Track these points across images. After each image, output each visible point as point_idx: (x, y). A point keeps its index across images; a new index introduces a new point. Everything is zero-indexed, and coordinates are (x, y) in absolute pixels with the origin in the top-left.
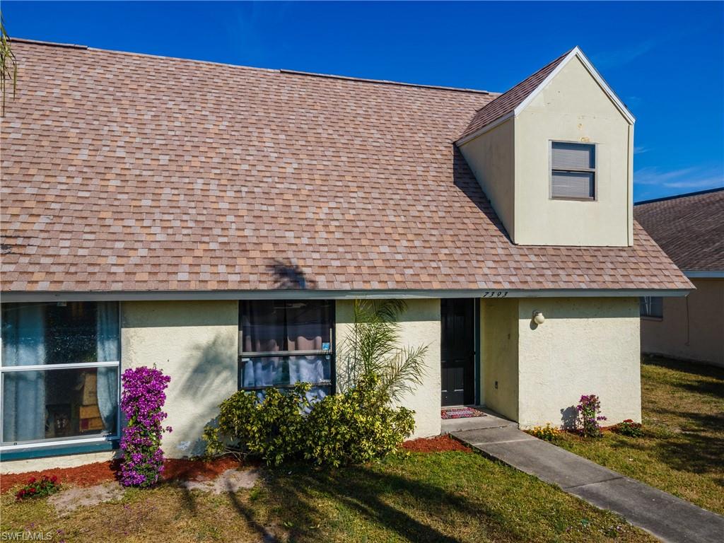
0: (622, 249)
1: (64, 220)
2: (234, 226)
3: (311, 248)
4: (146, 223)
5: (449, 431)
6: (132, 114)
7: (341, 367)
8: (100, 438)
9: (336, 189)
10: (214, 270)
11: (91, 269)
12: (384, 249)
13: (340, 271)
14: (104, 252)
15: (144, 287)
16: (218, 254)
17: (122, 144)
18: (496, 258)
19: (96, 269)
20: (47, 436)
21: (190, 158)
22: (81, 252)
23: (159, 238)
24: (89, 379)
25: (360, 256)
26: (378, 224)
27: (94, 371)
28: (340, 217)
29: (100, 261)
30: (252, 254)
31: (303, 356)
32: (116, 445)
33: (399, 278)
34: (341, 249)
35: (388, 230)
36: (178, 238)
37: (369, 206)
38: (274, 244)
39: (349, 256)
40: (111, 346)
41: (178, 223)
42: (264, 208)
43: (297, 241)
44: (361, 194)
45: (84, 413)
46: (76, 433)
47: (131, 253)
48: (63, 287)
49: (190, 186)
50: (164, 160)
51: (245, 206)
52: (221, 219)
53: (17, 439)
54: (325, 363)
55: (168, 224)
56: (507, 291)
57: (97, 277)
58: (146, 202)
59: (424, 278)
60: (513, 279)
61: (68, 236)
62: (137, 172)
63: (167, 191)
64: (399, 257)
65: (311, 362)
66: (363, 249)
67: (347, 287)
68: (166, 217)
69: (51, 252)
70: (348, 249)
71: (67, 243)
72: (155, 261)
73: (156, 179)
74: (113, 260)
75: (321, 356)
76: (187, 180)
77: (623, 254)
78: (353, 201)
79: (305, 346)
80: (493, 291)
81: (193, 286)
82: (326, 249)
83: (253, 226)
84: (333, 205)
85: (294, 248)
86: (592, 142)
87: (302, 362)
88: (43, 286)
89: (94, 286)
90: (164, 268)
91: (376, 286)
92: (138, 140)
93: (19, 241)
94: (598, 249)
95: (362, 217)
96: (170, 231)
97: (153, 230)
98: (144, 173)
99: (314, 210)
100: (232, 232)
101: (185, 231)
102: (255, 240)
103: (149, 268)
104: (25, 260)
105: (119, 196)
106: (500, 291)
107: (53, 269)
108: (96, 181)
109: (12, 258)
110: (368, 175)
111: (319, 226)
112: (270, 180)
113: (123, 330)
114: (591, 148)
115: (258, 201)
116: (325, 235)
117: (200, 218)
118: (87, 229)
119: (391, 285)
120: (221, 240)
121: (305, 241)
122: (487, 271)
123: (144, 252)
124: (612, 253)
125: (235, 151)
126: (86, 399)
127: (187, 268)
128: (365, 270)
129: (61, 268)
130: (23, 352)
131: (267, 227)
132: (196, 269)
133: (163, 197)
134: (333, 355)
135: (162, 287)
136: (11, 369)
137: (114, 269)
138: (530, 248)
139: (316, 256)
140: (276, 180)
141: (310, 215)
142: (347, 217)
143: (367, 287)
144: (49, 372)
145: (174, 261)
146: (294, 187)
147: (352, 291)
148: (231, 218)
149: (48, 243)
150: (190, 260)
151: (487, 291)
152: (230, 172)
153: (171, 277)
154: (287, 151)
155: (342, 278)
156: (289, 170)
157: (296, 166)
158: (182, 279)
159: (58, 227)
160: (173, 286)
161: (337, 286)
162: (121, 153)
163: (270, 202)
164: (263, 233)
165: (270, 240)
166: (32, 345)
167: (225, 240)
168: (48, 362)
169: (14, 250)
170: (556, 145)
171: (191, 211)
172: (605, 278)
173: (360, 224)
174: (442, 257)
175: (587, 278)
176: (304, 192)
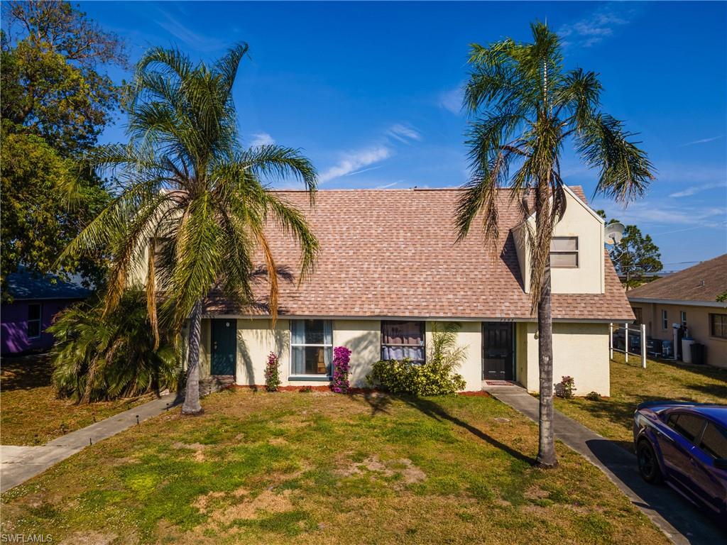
0: (596, 295)
1: (312, 285)
2: (380, 286)
3: (414, 296)
4: (343, 286)
5: (485, 389)
6: (338, 229)
7: (428, 353)
8: (325, 376)
9: (432, 264)
10: (369, 307)
11: (322, 306)
12: (451, 296)
13: (426, 307)
14: (327, 299)
15: (342, 314)
16: (372, 299)
17: (333, 246)
18: (512, 301)
19: (324, 306)
20: (307, 373)
21: (363, 251)
22: (319, 299)
23: (347, 292)
24: (321, 351)
25: (437, 300)
26: (450, 283)
27: (322, 348)
28: (431, 279)
29: (326, 303)
30: (386, 300)
31: (411, 347)
32: (331, 379)
33: (454, 311)
34: (428, 297)
35: (455, 286)
36: (356, 292)
37: (448, 273)
38: (397, 295)
39: (431, 300)
40: (329, 338)
41: (356, 285)
42: (394, 276)
43: (408, 293)
44: (445, 266)
45: (319, 365)
46: (316, 373)
47: (337, 299)
48: (313, 314)
49: (362, 266)
50: (351, 252)
51: (386, 276)
52: (374, 283)
53: (296, 373)
54: (422, 351)
55: (352, 286)
56: (513, 319)
57: (324, 310)
58: (343, 275)
59: (468, 311)
60: (517, 312)
61: (313, 292)
62: (340, 260)
63: (352, 269)
64: (458, 300)
65: (415, 350)
66: (439, 297)
67: (427, 315)
68: (351, 282)
69: (308, 299)
70: (432, 296)
71: (313, 295)
72: (346, 303)
73: (348, 263)
74: (330, 302)
75: (419, 347)
76: (360, 263)
77: (595, 298)
78: (440, 270)
79: (412, 342)
80: (505, 318)
81: (361, 314)
82: (421, 297)
83: (388, 286)
84: (429, 273)
85: (406, 296)
86: (576, 235)
87: (411, 350)
88: (307, 313)
89: (324, 313)
90: (350, 306)
91: (442, 315)
92: (340, 243)
93: (298, 295)
94: (580, 295)
95: (442, 279)
96: (352, 289)
97: (345, 289)
98: (343, 261)
99: (419, 276)
100: (379, 289)
101: (358, 289)
102: (388, 293)
103: (343, 306)
104: (300, 302)
105: (332, 273)
106: (509, 319)
107: (310, 306)
108: (323, 266)
109: (296, 302)
110: (451, 254)
111: (419, 286)
112: (399, 261)
113: (334, 331)
114: (576, 238)
115: (392, 273)
116: (421, 289)
117: (365, 282)
118: (321, 289)
119: (449, 315)
120: (374, 293)
121: (411, 293)
122: (503, 308)
123: (342, 299)
124: (588, 298)
125: (384, 245)
126: (320, 360)
127: (358, 306)
128: (438, 307)
129: (312, 306)
130: (298, 338)
131: (395, 286)
132: (362, 306)
133: (350, 273)
134: (425, 347)
135: (349, 314)
136: (294, 345)
137: (331, 306)
139: (416, 300)
140: (402, 260)
141: (416, 279)
142: (435, 279)
143: (437, 315)
144: (307, 347)
145: (354, 303)
146: (411, 264)
147: (429, 317)
148: (378, 282)
149: (307, 295)
150: (360, 303)
151: (502, 318)
152: (381, 257)
153: (352, 310)
154: (410, 243)
155: (426, 311)
156: (410, 254)
157: (413, 251)
158: (357, 311)
159: (310, 288)
160: (353, 314)
161: (423, 315)
162: (333, 251)
163: (398, 273)
164: (392, 289)
165: (395, 292)
166: (301, 336)
167: (375, 293)
168: (306, 343)
169: (296, 298)
171: (362, 279)
172: (577, 312)
173: (441, 283)
174: (481, 300)
175: (564, 312)
176: (415, 266)
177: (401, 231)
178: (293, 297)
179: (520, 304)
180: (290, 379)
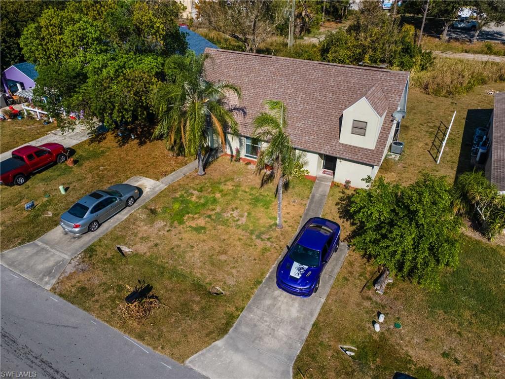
0: (369, 150)
5: (317, 176)
9: (307, 117)
18: (331, 145)
20: (251, 155)
25: (301, 139)
26: (310, 130)
28: (303, 126)
33: (305, 146)
35: (311, 132)
37: (312, 124)
42: (289, 122)
44: (312, 120)
46: (255, 156)
59: (311, 147)
60: (331, 152)
64: (309, 140)
66: (302, 137)
70: (299, 136)
78: (309, 121)
82: (295, 135)
84: (303, 122)
86: (366, 121)
91: (299, 147)
92: (272, 96)
94: (363, 148)
95: (308, 127)
99: (299, 123)
107: (250, 132)
108: (261, 110)
110: (318, 112)
111: (297, 129)
112: (294, 112)
116: (297, 132)
121: (292, 133)
122: (326, 148)
124: (365, 150)
128: (300, 143)
138: (343, 144)
141: (297, 125)
142: (305, 127)
144: (252, 145)
146: (298, 115)
154: (303, 102)
156: (300, 109)
157: (302, 108)
159: (253, 122)
166: (249, 141)
170: (354, 120)
172: (356, 157)
173: (306, 129)
174: (319, 142)
175: (350, 156)
176: (299, 117)
177: (302, 93)
178: (245, 126)
179: (334, 148)
180: (245, 156)
